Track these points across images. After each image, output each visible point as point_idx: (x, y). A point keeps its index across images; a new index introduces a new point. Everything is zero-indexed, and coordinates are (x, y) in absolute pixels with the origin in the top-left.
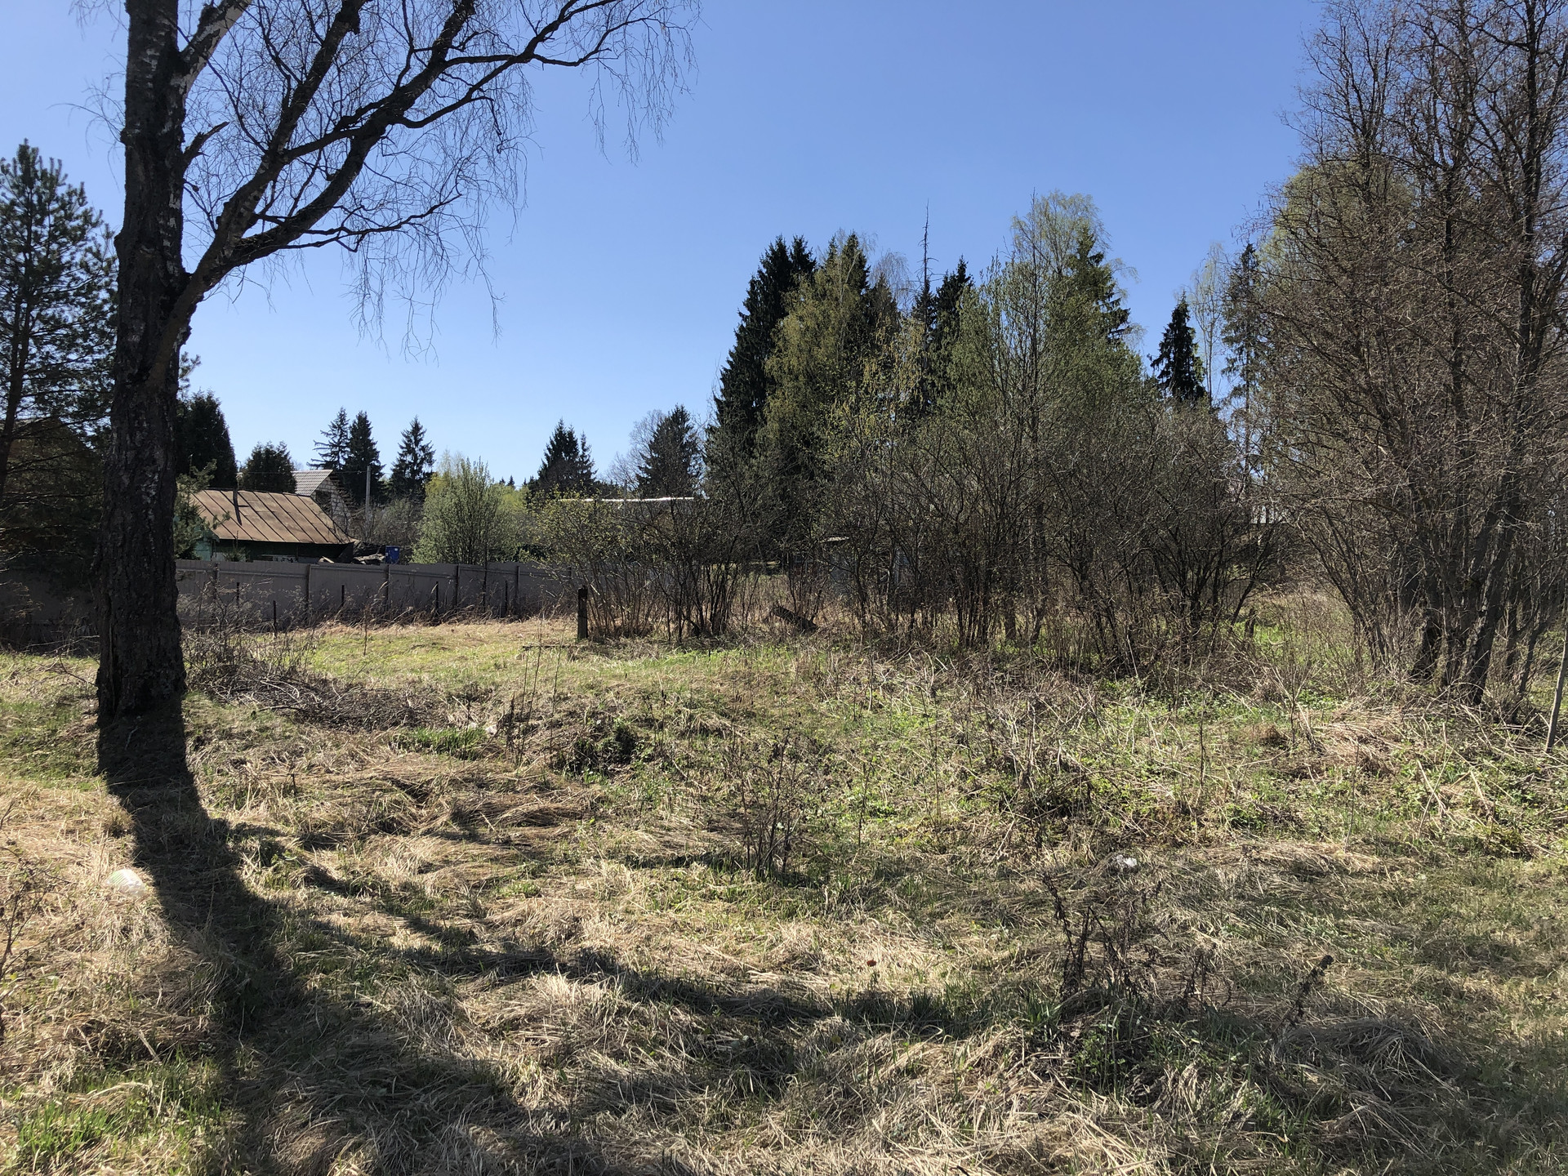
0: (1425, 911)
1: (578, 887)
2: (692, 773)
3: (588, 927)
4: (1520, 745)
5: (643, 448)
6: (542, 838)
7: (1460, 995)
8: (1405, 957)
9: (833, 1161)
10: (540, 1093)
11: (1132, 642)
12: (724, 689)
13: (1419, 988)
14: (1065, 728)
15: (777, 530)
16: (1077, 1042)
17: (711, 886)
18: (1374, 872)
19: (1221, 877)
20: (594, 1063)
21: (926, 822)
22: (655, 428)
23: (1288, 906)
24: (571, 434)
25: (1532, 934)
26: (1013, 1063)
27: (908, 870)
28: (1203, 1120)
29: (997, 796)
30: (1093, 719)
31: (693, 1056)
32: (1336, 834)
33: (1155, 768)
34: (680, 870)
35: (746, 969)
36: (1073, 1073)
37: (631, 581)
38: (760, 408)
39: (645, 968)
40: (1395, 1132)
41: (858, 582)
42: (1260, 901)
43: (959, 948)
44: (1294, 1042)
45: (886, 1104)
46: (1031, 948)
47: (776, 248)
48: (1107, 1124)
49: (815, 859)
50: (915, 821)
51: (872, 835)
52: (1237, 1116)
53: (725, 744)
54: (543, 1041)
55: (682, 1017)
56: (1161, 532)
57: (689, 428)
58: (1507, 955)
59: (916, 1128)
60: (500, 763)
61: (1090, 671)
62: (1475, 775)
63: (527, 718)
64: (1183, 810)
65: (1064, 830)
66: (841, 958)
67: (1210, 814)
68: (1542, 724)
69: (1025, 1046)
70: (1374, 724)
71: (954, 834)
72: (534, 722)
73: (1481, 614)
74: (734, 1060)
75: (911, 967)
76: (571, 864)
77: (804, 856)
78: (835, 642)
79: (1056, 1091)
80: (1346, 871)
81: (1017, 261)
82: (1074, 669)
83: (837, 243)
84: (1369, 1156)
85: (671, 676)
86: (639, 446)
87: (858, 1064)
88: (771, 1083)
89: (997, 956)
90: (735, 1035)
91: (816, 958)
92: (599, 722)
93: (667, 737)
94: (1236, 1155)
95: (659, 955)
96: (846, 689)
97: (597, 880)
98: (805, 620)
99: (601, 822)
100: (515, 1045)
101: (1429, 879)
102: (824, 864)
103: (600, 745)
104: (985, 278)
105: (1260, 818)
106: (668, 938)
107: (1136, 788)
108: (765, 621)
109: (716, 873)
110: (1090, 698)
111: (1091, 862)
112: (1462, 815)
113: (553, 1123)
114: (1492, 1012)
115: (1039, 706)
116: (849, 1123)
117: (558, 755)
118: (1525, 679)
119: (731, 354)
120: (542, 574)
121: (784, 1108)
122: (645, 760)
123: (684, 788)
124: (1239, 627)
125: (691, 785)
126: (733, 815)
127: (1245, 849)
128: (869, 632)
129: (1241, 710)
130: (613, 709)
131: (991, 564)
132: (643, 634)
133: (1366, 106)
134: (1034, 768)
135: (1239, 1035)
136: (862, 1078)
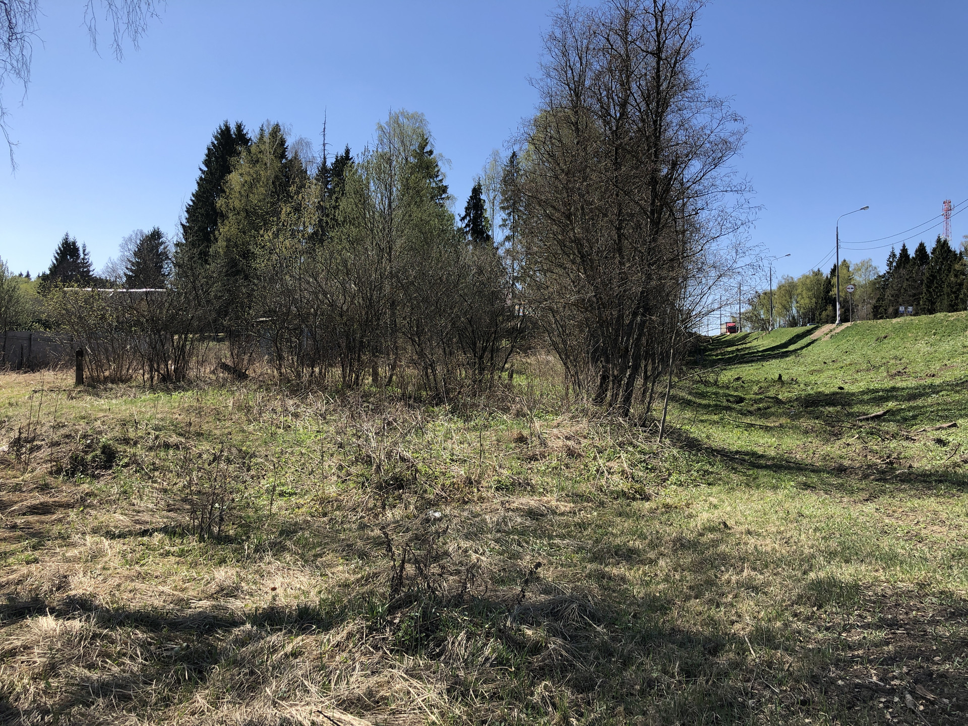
0: (595, 533)
1: (67, 555)
2: (157, 473)
3: (74, 581)
4: (647, 439)
6: (42, 522)
7: (610, 578)
8: (583, 559)
9: (239, 718)
10: (31, 698)
11: (445, 384)
12: (181, 418)
13: (589, 576)
14: (404, 436)
15: (223, 312)
16: (397, 626)
17: (167, 548)
18: (570, 512)
19: (488, 521)
20: (72, 673)
21: (315, 498)
22: (138, 242)
23: (524, 535)
24: (74, 243)
25: (647, 541)
26: (358, 643)
27: (301, 529)
28: (468, 664)
29: (361, 479)
30: (420, 430)
31: (147, 661)
32: (552, 491)
33: (455, 458)
34: (145, 538)
35: (188, 599)
36: (394, 645)
37: (116, 345)
38: (213, 232)
39: (115, 605)
40: (571, 658)
41: (277, 347)
42: (508, 533)
43: (330, 575)
44: (520, 613)
45: (277, 676)
46: (375, 571)
47: (223, 128)
48: (412, 673)
49: (241, 526)
50: (308, 498)
51: (280, 509)
52: (487, 659)
53: (181, 454)
54: (35, 662)
55: (140, 635)
56: (463, 319)
57: (162, 243)
58: (634, 554)
59: (294, 690)
60: (9, 472)
61: (421, 401)
62: (623, 455)
63: (34, 439)
64: (469, 482)
65: (400, 498)
66: (254, 587)
67: (484, 483)
68: (657, 427)
69: (365, 631)
70: (573, 429)
71: (332, 504)
72: (39, 443)
73: (629, 367)
74: (176, 661)
75: (300, 589)
76: (63, 538)
77: (233, 524)
78: (261, 387)
79: (384, 657)
80: (556, 513)
81: (380, 150)
82: (411, 400)
83: (265, 128)
84: (557, 673)
85: (143, 410)
86: (126, 253)
87: (260, 653)
88: (200, 672)
89: (353, 578)
90: (178, 645)
91: (237, 588)
92: (89, 442)
93: (139, 451)
94: (485, 682)
95: (126, 596)
96: (266, 416)
97: (82, 549)
98: (240, 372)
99: (88, 509)
100: (13, 667)
101: (599, 514)
102: (247, 527)
103: (89, 457)
104: (360, 159)
105: (512, 484)
106: (133, 584)
107: (444, 470)
108: (213, 372)
109: (171, 539)
110: (419, 417)
111: (415, 516)
112: (616, 478)
113: (39, 717)
114: (625, 586)
115: (389, 424)
116: (252, 692)
117: (56, 465)
118: (649, 403)
119: (193, 195)
120: (49, 340)
121: (208, 688)
122: (123, 466)
123: (150, 484)
124: (505, 375)
125: (155, 482)
126: (185, 500)
127: (502, 503)
128: (283, 379)
129: (505, 422)
130: (100, 433)
131: (362, 337)
132: (124, 381)
133: (576, 79)
134: (384, 461)
135: (491, 612)
136: (262, 662)
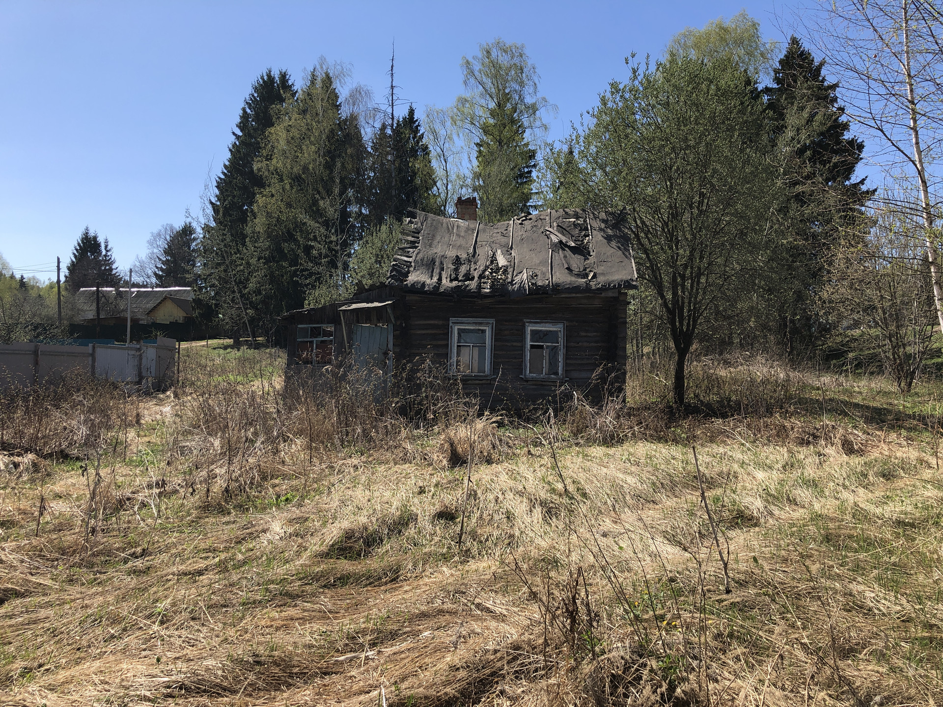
5: (158, 251)
22: (168, 238)
24: (95, 238)
38: (250, 208)
47: (265, 77)
83: (317, 73)
86: (155, 251)
119: (225, 166)
